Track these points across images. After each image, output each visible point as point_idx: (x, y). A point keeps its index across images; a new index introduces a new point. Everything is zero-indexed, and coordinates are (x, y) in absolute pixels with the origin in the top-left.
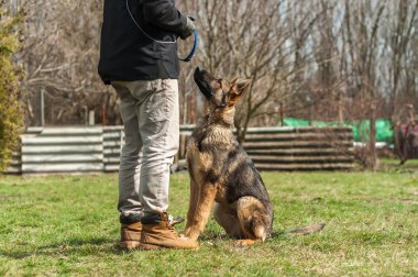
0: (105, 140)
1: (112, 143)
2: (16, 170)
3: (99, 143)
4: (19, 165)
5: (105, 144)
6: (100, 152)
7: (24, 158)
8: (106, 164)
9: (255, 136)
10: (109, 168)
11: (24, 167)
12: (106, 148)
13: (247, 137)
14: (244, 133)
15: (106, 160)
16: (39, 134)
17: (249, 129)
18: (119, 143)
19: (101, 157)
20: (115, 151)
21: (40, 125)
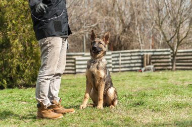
0: (113, 57)
1: (116, 59)
2: (73, 72)
3: (110, 59)
4: (75, 70)
5: (113, 59)
6: (110, 63)
7: (77, 67)
8: (113, 68)
9: (182, 54)
10: (115, 70)
11: (77, 71)
12: (113, 61)
13: (178, 54)
14: (176, 52)
15: (113, 67)
16: (83, 56)
17: (178, 51)
18: (119, 59)
19: (111, 65)
20: (117, 62)
21: (84, 52)
